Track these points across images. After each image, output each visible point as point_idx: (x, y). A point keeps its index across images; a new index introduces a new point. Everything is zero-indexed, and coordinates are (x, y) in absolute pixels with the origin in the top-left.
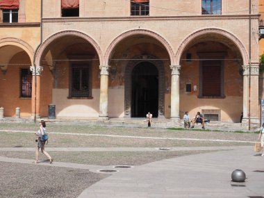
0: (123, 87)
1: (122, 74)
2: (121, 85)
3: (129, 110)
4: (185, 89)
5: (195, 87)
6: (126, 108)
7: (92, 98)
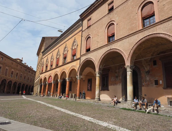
0: (121, 84)
1: (121, 78)
2: (120, 83)
3: (124, 97)
4: (154, 83)
5: (161, 82)
6: (123, 96)
7: (109, 90)
